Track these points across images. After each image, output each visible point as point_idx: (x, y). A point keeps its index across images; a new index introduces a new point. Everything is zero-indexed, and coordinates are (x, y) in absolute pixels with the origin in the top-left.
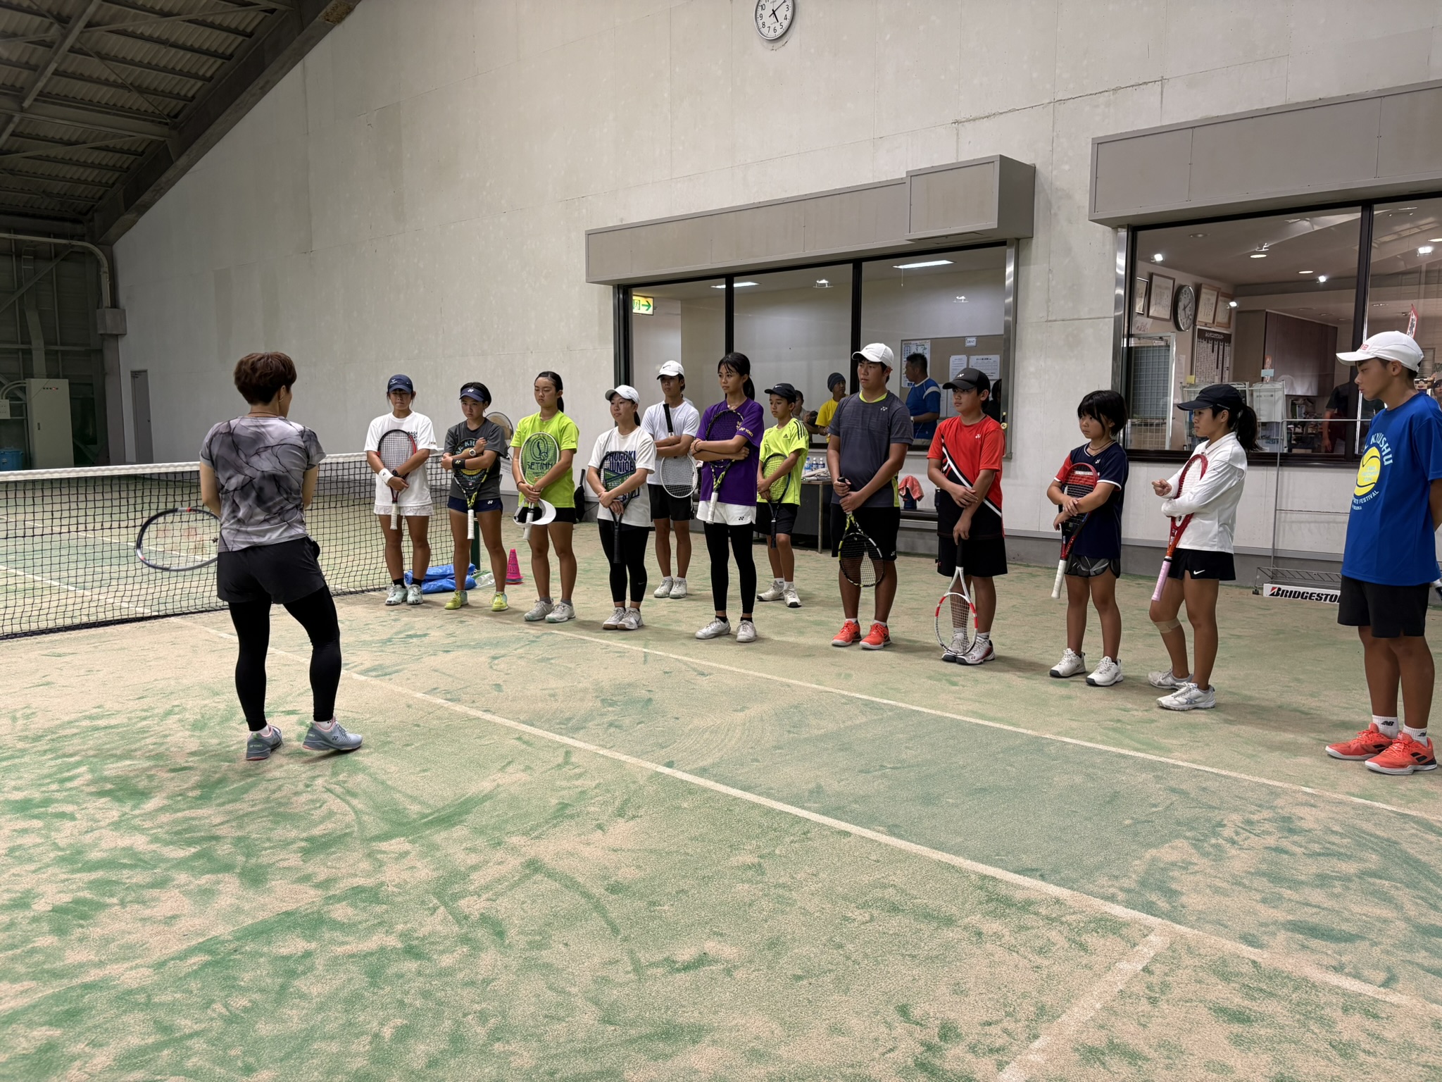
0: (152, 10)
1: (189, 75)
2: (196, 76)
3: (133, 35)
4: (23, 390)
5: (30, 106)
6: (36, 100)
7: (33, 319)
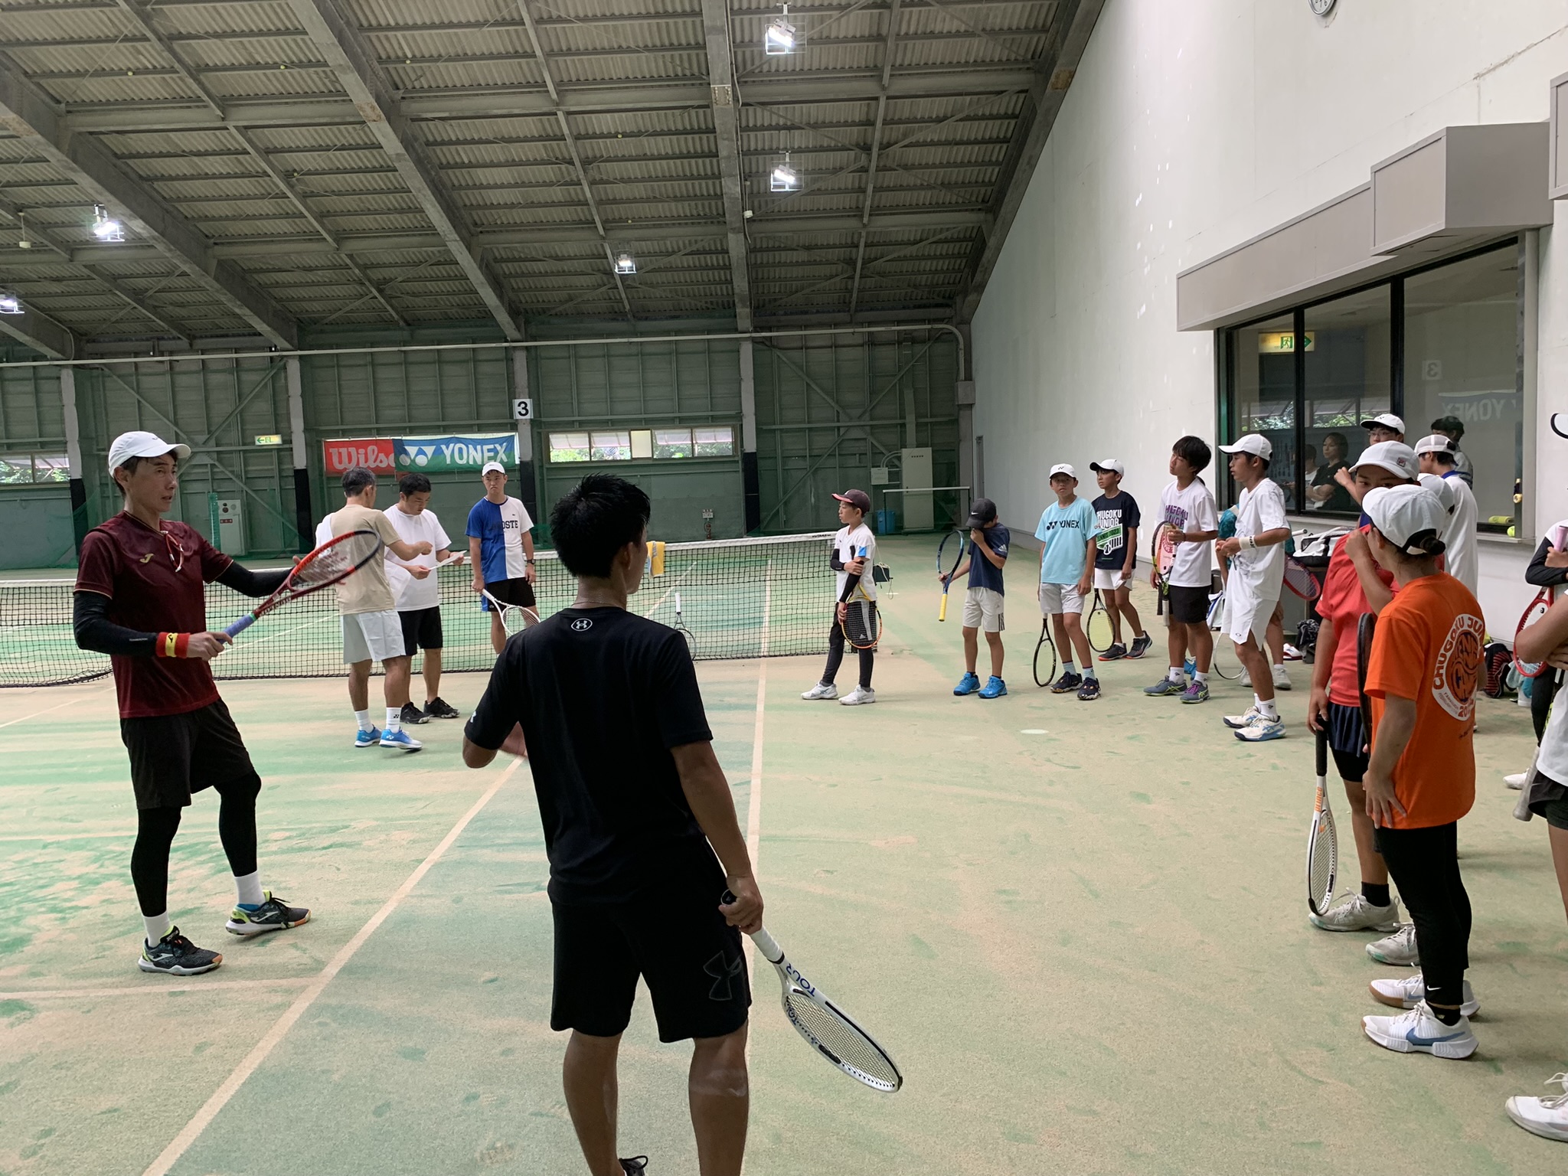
0: (931, 120)
1: (983, 163)
2: (990, 163)
3: (925, 144)
4: (899, 458)
5: (869, 221)
6: (870, 215)
7: (909, 396)
